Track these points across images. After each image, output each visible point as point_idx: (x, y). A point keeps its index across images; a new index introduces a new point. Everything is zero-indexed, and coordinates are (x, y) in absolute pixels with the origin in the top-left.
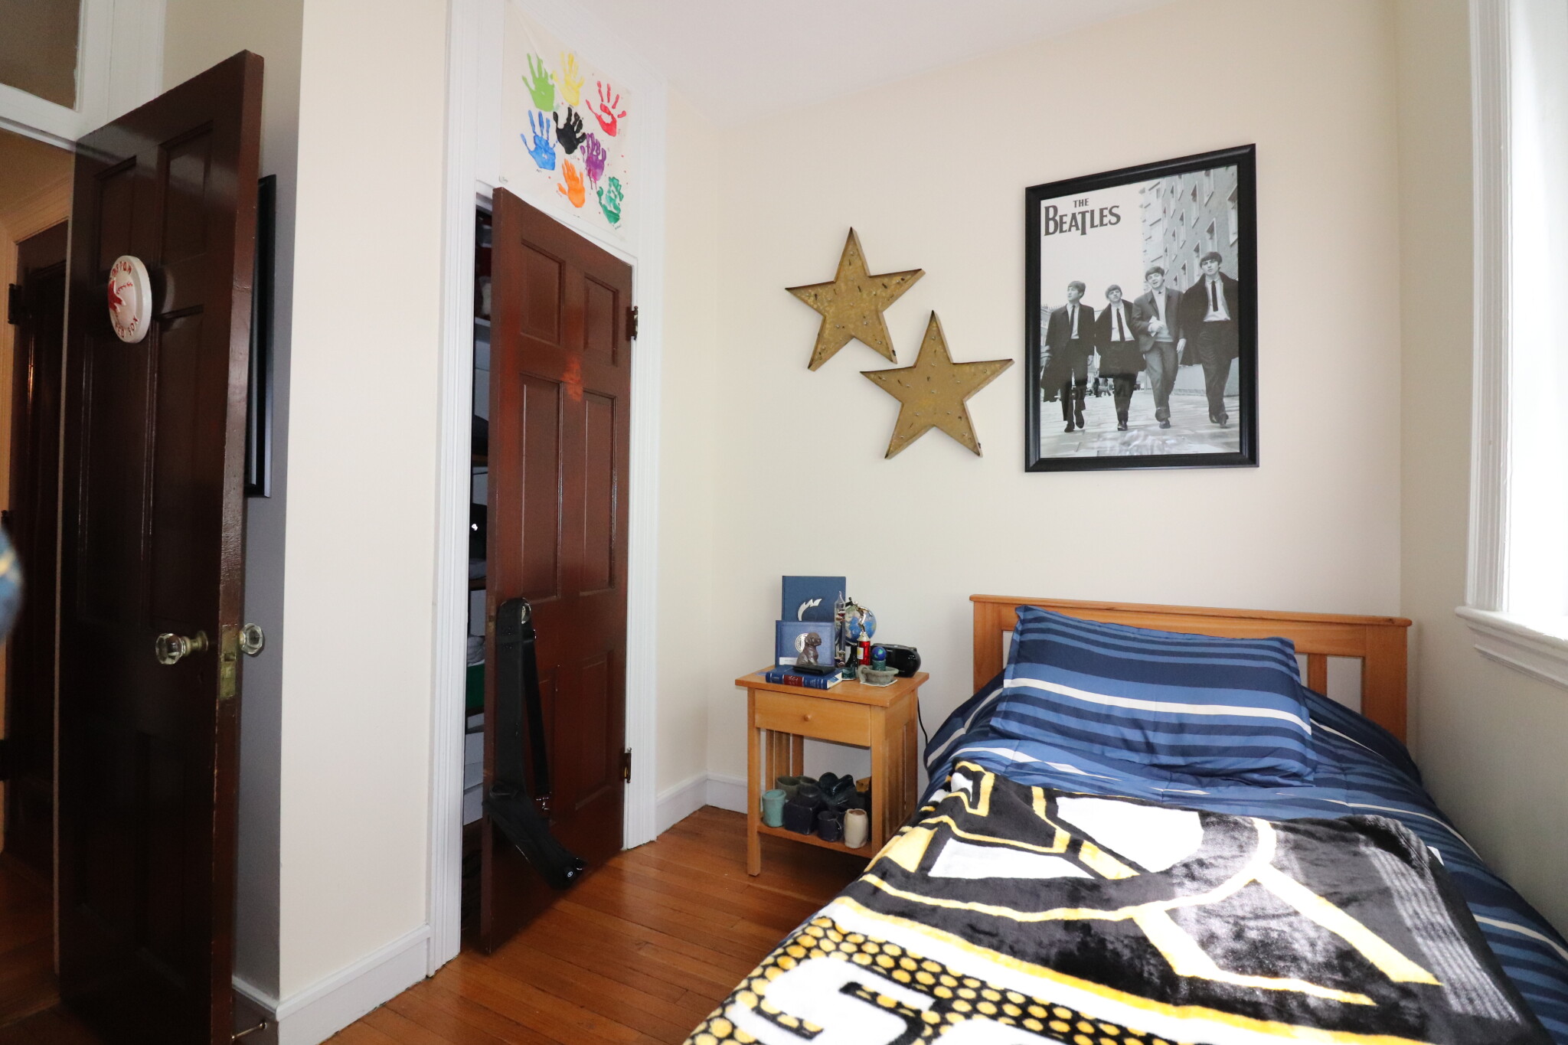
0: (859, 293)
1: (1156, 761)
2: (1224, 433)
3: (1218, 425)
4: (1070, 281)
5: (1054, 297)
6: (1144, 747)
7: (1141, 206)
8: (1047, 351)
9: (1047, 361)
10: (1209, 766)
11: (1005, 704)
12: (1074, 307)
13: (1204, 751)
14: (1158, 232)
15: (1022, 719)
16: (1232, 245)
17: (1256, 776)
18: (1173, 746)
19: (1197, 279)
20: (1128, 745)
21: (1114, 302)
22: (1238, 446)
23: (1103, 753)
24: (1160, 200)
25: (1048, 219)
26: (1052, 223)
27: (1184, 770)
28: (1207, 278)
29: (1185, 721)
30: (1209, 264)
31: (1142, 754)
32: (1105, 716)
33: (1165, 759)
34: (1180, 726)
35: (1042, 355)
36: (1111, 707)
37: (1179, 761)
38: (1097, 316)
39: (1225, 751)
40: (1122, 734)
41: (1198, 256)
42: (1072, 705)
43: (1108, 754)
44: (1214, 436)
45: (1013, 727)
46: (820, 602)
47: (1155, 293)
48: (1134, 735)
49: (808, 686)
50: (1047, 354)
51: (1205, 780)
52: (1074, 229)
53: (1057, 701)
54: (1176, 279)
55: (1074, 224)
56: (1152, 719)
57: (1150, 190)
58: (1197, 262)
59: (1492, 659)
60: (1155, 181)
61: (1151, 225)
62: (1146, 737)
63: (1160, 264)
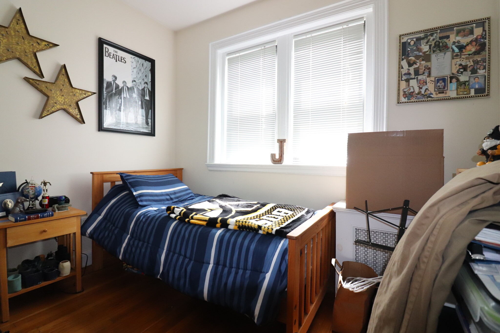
0: (23, 40)
1: (173, 201)
2: (148, 127)
3: (147, 125)
4: (113, 74)
5: (107, 77)
6: (170, 199)
7: (131, 62)
8: (106, 94)
9: (105, 97)
10: (182, 199)
11: (139, 198)
12: (114, 83)
13: (180, 196)
14: (135, 70)
15: (146, 201)
16: (150, 82)
17: (189, 198)
18: (176, 197)
19: (143, 87)
20: (167, 200)
21: (125, 86)
22: (151, 131)
23: (164, 203)
24: (135, 62)
25: (106, 52)
26: (107, 53)
27: (178, 201)
28: (145, 88)
29: (175, 191)
30: (145, 85)
31: (170, 201)
32: (162, 195)
33: (175, 200)
34: (175, 193)
35: (104, 94)
36: (162, 192)
37: (177, 200)
38: (120, 88)
39: (184, 195)
40: (166, 198)
41: (143, 82)
42: (155, 194)
43: (165, 203)
44: (146, 128)
45: (145, 203)
46: (3, 184)
47: (134, 87)
48: (168, 197)
49: (43, 217)
50: (106, 95)
51: (183, 202)
52: (113, 58)
53: (151, 194)
54: (139, 85)
55: (113, 57)
56: (169, 193)
57: (133, 58)
58: (143, 83)
59: (211, 171)
60: (134, 57)
61: (133, 68)
62: (170, 197)
63: (135, 79)
